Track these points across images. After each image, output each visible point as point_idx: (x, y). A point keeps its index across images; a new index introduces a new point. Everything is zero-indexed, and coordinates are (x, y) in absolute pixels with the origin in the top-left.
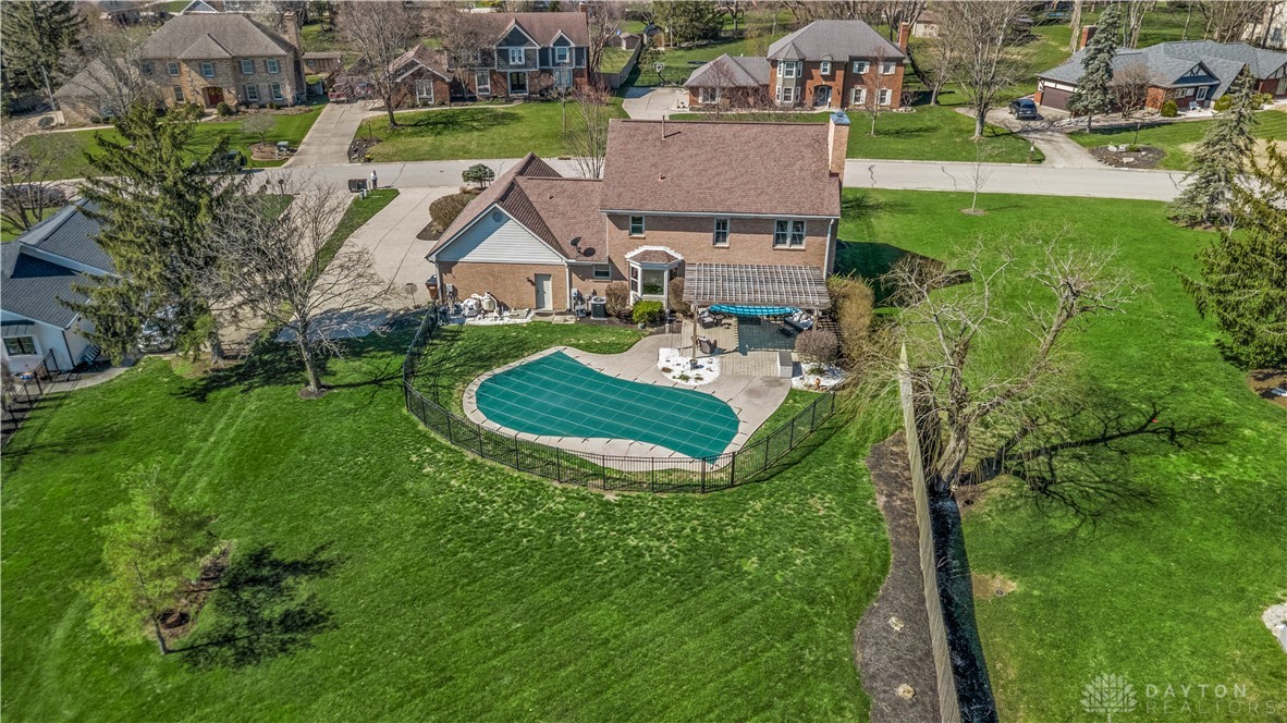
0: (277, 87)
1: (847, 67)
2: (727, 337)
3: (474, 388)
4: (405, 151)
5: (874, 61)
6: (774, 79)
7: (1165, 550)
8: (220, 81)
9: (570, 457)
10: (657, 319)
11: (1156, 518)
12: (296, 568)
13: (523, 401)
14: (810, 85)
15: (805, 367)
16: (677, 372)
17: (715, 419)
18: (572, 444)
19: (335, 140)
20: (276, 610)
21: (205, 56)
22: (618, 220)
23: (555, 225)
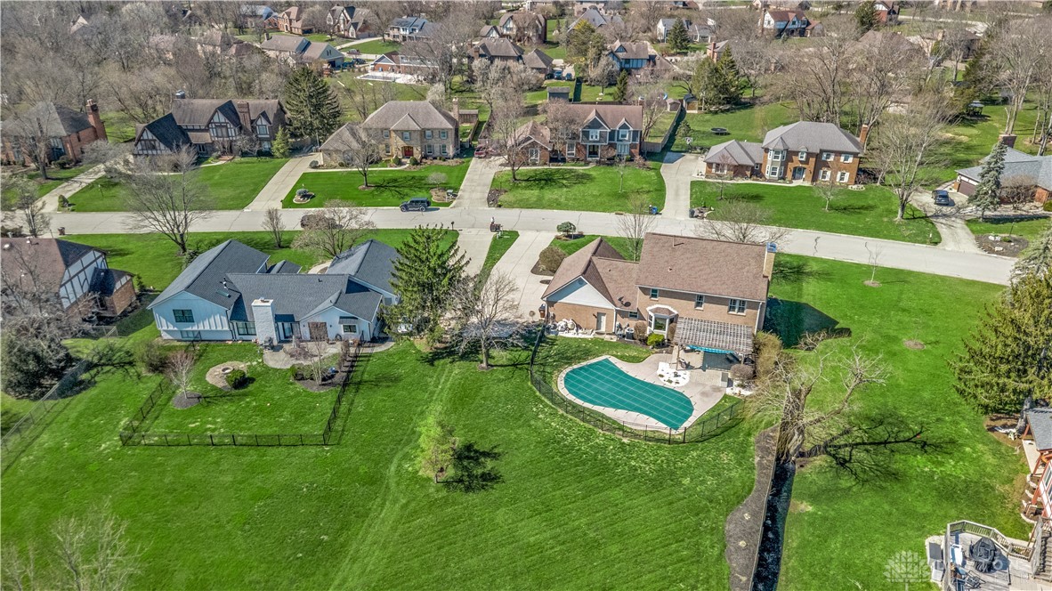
0: (444, 146)
1: (818, 156)
2: (696, 359)
3: (563, 375)
4: (521, 201)
5: (839, 153)
6: (766, 161)
7: (893, 503)
8: (412, 143)
9: (608, 419)
10: (662, 345)
11: (896, 487)
12: (486, 454)
13: (587, 385)
14: (791, 166)
15: (735, 383)
16: (666, 378)
17: (681, 407)
18: (609, 412)
19: (479, 188)
20: (480, 471)
21: (406, 128)
22: (644, 290)
23: (610, 287)
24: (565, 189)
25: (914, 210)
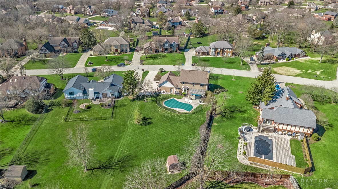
0: (126, 49)
1: (223, 49)
2: (193, 98)
3: (164, 102)
4: (149, 63)
5: (228, 49)
6: (210, 51)
7: (233, 122)
8: (118, 48)
9: (174, 110)
10: (185, 95)
11: (234, 119)
12: (148, 119)
13: (169, 104)
14: (216, 52)
15: (202, 102)
16: (187, 102)
17: (190, 107)
18: (175, 109)
19: (137, 60)
20: (148, 122)
21: (116, 44)
22: (181, 83)
23: (173, 82)
24: (160, 60)
25: (245, 62)
